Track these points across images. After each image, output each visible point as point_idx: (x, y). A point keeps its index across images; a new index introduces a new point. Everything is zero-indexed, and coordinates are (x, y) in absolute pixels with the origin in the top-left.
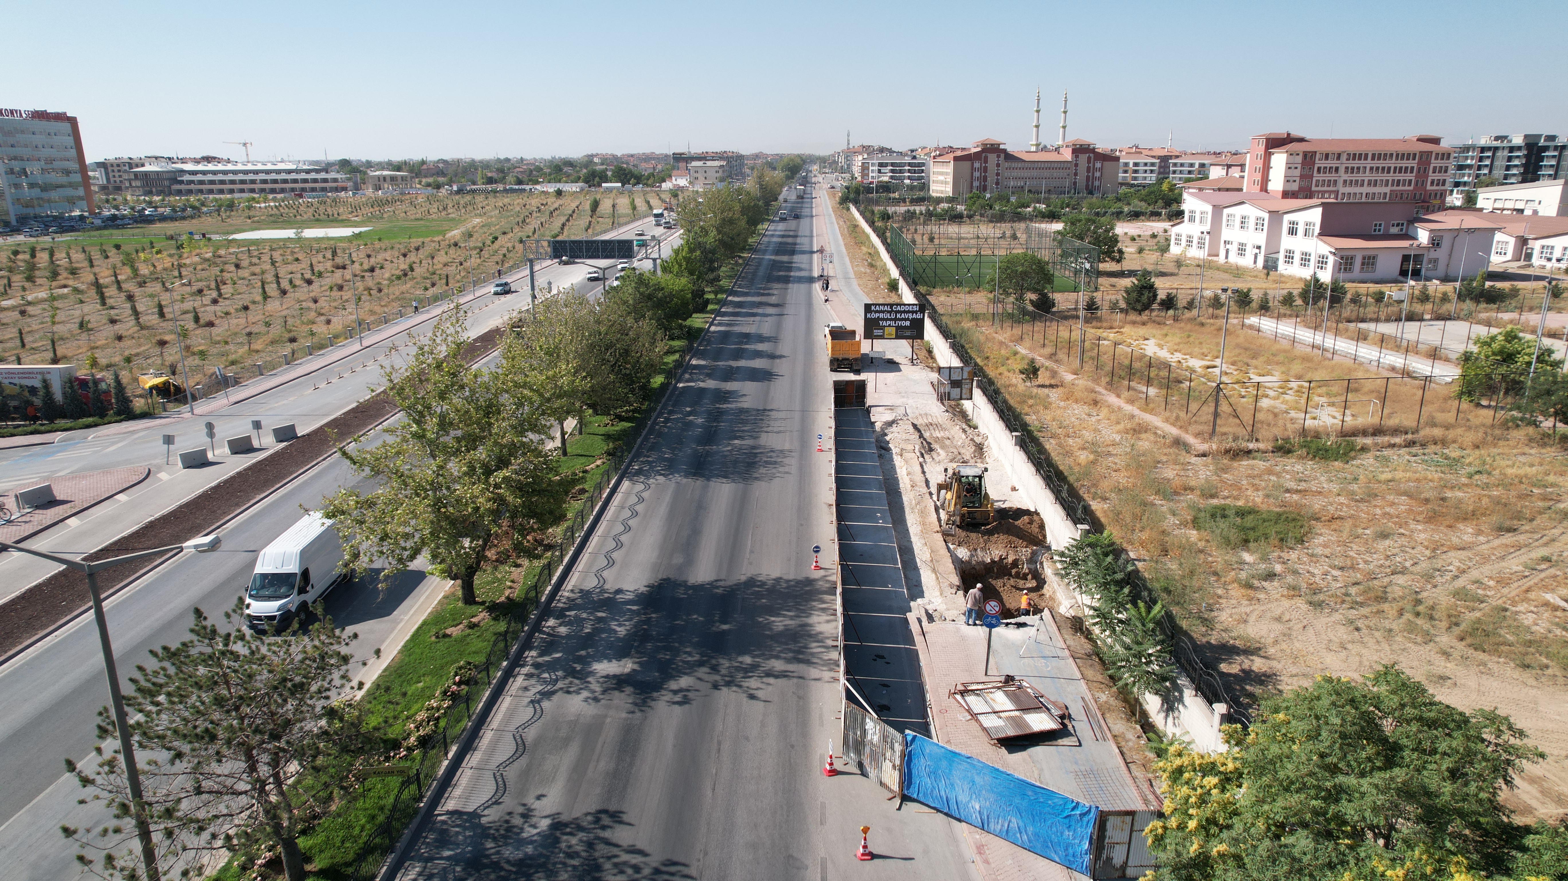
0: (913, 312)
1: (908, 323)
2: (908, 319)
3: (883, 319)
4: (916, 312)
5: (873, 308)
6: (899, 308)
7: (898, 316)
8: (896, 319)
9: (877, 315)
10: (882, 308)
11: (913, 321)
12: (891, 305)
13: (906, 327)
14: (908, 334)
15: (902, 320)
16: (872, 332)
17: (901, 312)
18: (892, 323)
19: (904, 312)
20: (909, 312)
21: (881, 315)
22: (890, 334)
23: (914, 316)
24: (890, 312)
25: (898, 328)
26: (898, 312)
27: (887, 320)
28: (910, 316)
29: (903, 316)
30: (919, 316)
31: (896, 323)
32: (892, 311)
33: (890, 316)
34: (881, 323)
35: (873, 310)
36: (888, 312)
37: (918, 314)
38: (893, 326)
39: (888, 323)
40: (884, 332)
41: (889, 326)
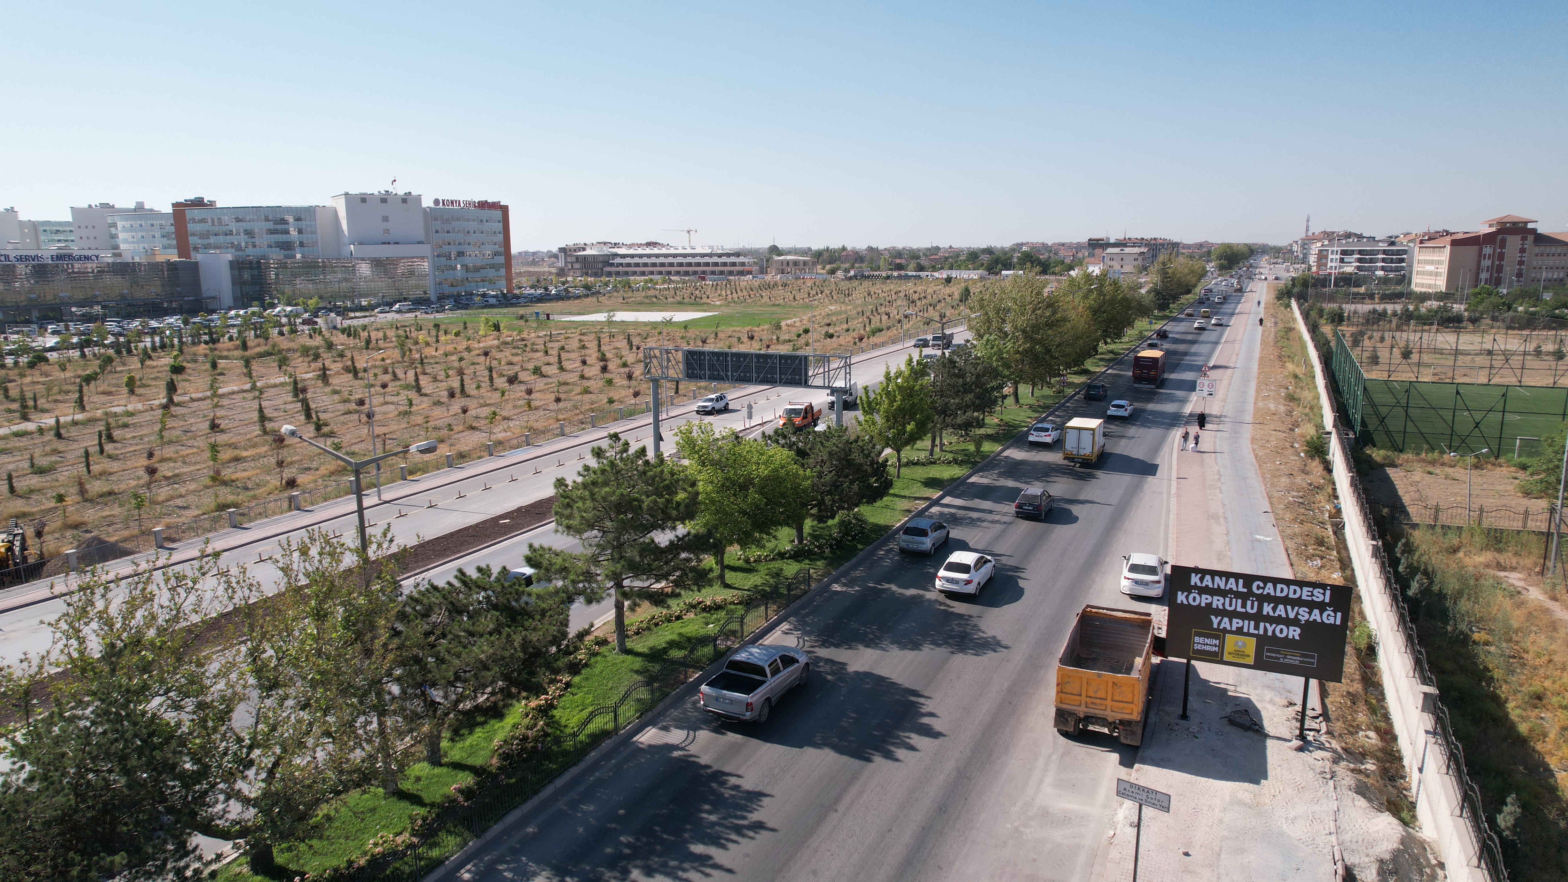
0: (1311, 605)
1: (1294, 633)
2: (1295, 622)
3: (1222, 613)
4: (1322, 607)
5: (1195, 579)
6: (1269, 589)
7: (1267, 609)
8: (1258, 618)
9: (1205, 600)
10: (1220, 582)
11: (1309, 628)
12: (1249, 579)
13: (1287, 642)
14: (1294, 659)
15: (1278, 620)
16: (1189, 641)
17: (1276, 601)
18: (1249, 626)
19: (1286, 601)
20: (1299, 602)
21: (1217, 602)
22: (1239, 653)
23: (1316, 615)
24: (1244, 597)
25: (1263, 641)
26: (1269, 599)
27: (1233, 615)
28: (1304, 614)
29: (1281, 610)
30: (1331, 618)
31: (1257, 627)
32: (1250, 593)
33: (1244, 606)
34: (1215, 621)
35: (1195, 587)
36: (1237, 595)
37: (1329, 611)
38: (1248, 634)
39: (1237, 623)
40: (1222, 646)
41: (1239, 631)
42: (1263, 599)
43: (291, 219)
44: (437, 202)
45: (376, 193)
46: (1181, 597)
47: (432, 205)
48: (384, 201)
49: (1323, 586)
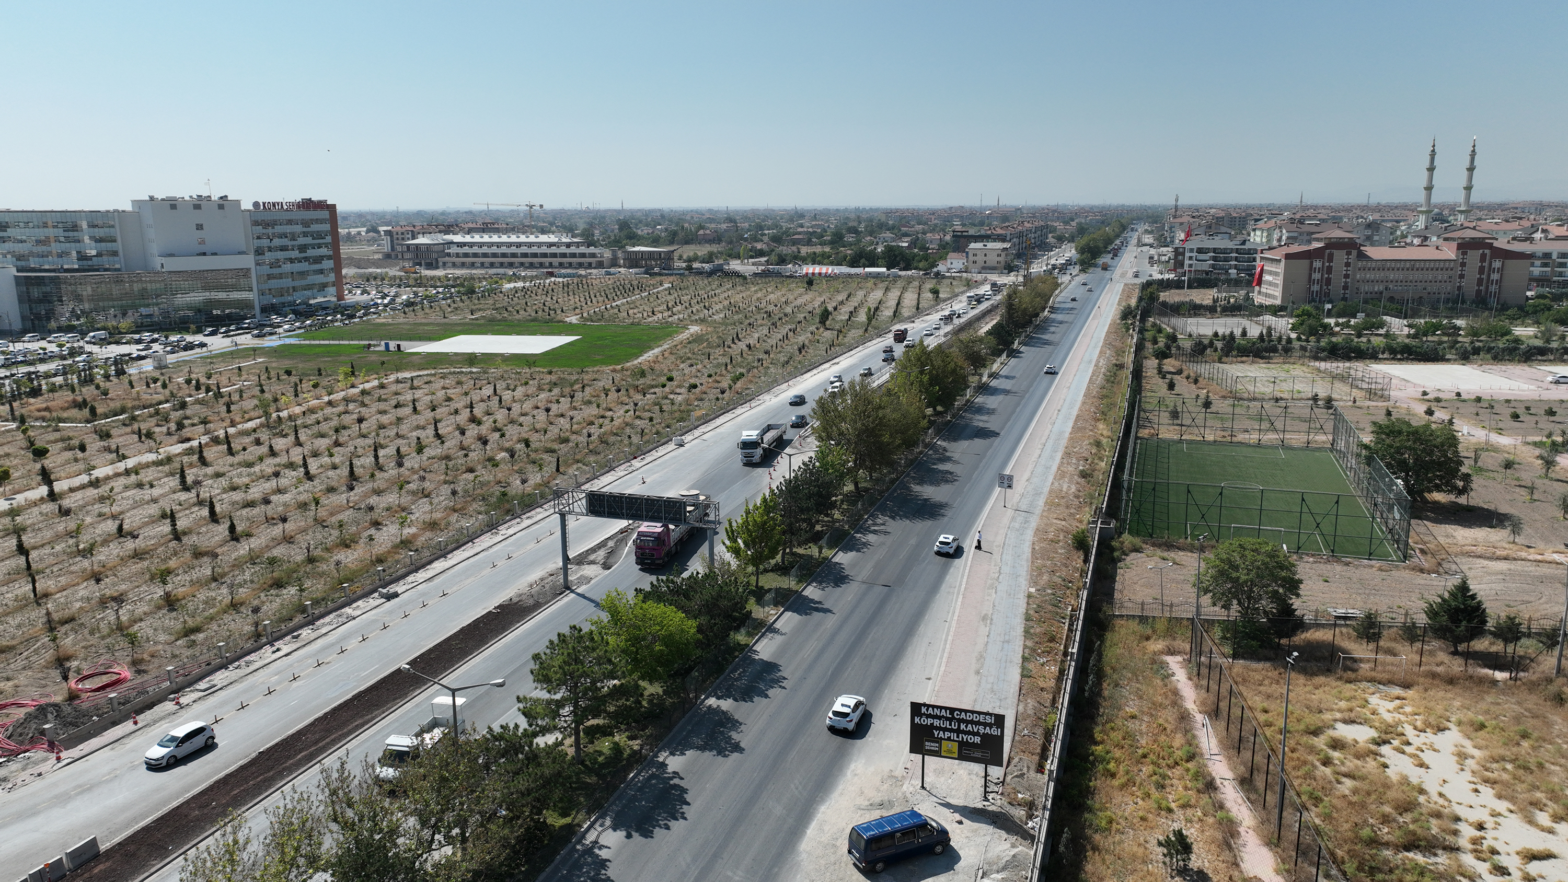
0: (985, 725)
1: (977, 740)
2: (977, 734)
3: (939, 729)
4: (990, 725)
5: (924, 710)
6: (963, 715)
7: (963, 726)
8: (958, 731)
9: (930, 721)
10: (937, 712)
11: (984, 737)
12: (952, 710)
13: (974, 745)
14: (978, 755)
15: (969, 733)
16: (923, 745)
17: (967, 722)
18: (954, 736)
19: (972, 722)
20: (978, 723)
21: (936, 723)
22: (950, 751)
23: (988, 730)
24: (950, 720)
25: (962, 744)
26: (963, 721)
27: (945, 730)
28: (982, 731)
29: (970, 727)
30: (995, 731)
31: (958, 737)
32: (953, 718)
33: (950, 725)
34: (936, 733)
35: (924, 714)
36: (947, 719)
37: (994, 728)
38: (954, 741)
39: (947, 734)
40: (940, 747)
41: (949, 739)
42: (960, 721)
43: (84, 225)
44: (256, 204)
45: (187, 198)
46: (917, 720)
47: (251, 208)
48: (197, 207)
49: (991, 715)
